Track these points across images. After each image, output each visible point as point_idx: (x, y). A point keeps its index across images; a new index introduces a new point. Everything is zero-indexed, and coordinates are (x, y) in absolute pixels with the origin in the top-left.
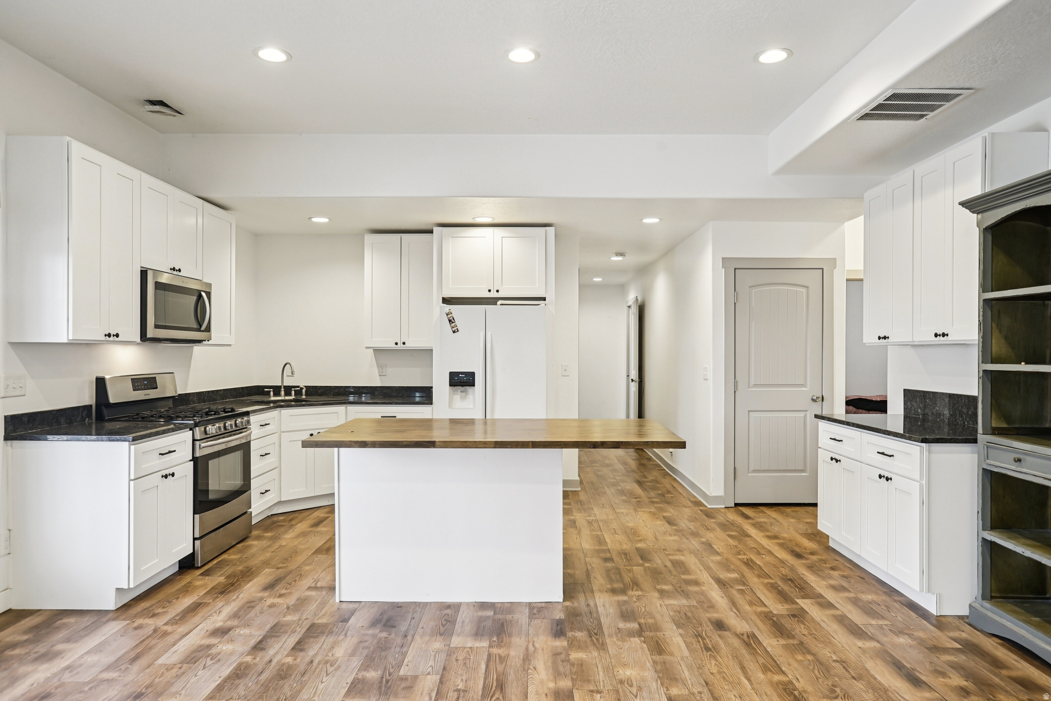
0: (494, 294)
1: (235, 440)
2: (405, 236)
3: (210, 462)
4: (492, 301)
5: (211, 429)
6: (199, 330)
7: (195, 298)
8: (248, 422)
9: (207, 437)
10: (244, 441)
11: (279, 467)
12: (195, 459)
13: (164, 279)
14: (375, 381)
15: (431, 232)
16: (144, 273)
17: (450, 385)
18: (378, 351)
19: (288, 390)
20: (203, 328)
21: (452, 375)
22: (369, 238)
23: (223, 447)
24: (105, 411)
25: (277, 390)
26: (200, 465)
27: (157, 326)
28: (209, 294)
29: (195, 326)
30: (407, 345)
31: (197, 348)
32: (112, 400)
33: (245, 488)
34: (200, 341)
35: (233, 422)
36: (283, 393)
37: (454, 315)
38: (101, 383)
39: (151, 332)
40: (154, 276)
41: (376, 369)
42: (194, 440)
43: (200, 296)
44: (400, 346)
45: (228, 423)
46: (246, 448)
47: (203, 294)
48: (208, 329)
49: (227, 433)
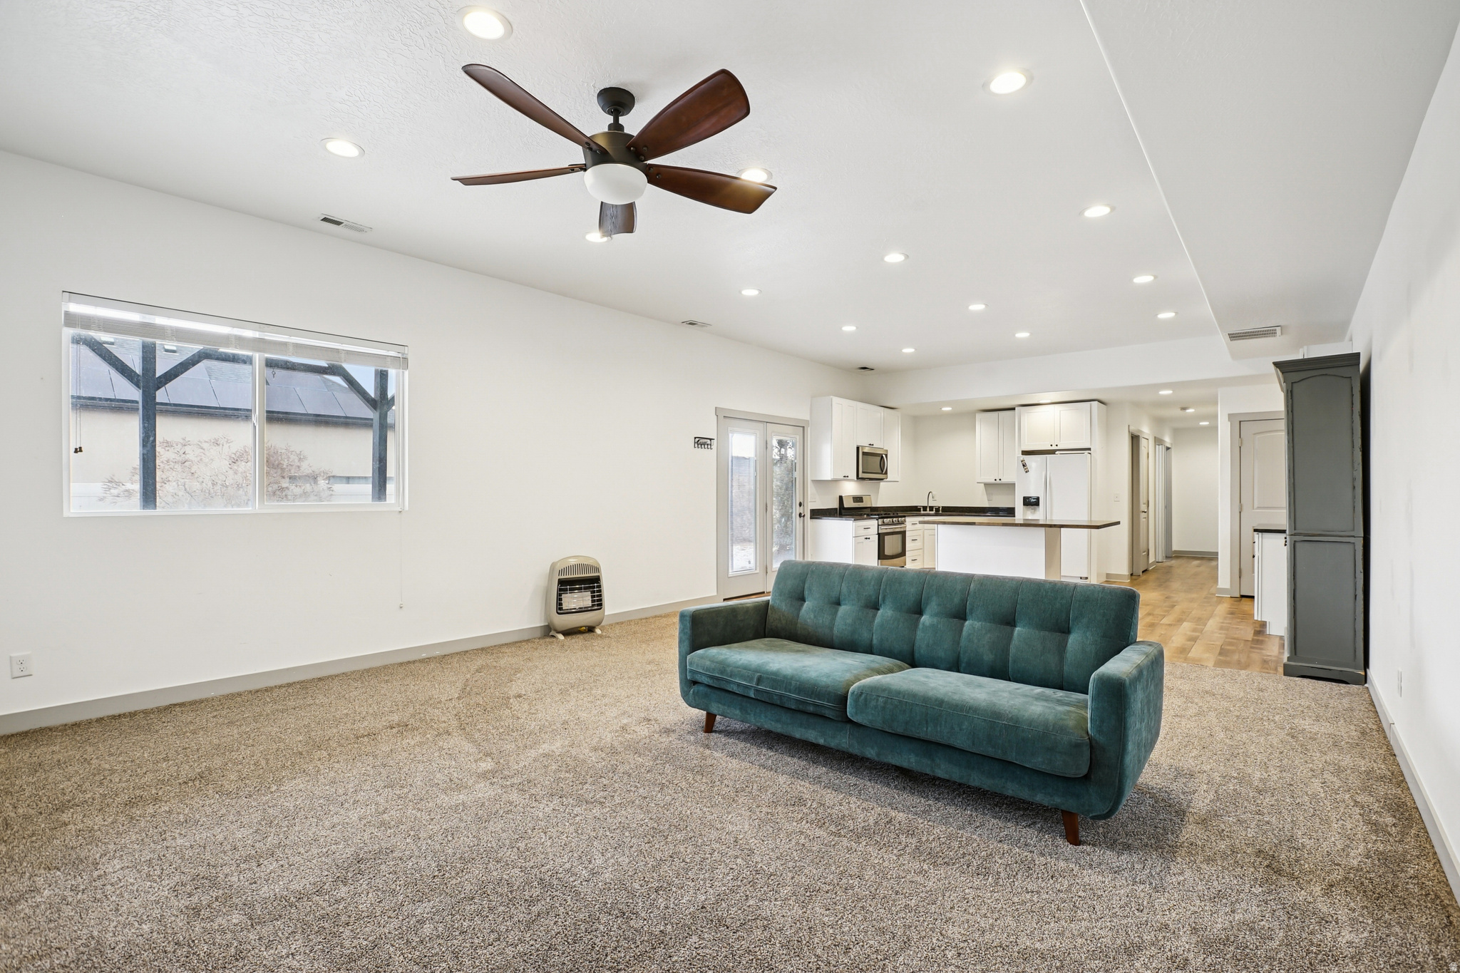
0: (1054, 447)
1: (898, 528)
2: (1001, 413)
3: (886, 537)
4: (1052, 452)
5: (886, 520)
6: (882, 474)
7: (880, 458)
8: (905, 521)
9: (884, 524)
10: (902, 530)
11: (922, 549)
12: (879, 534)
13: (866, 450)
14: (985, 503)
15: (1014, 409)
16: (858, 448)
17: (1024, 505)
18: (987, 485)
19: (931, 508)
20: (884, 472)
21: (1025, 499)
22: (979, 416)
23: (891, 531)
24: (843, 511)
25: (925, 508)
26: (881, 537)
27: (863, 472)
28: (886, 456)
29: (880, 472)
30: (1002, 480)
31: (882, 484)
32: (845, 506)
33: (903, 553)
34: (882, 479)
35: (896, 519)
36: (928, 509)
37: (1026, 461)
38: (841, 498)
39: (861, 475)
40: (862, 449)
41: (985, 497)
42: (878, 525)
43: (882, 457)
44: (998, 480)
45: (894, 519)
46: (903, 533)
47: (884, 456)
48: (886, 473)
49: (893, 524)
